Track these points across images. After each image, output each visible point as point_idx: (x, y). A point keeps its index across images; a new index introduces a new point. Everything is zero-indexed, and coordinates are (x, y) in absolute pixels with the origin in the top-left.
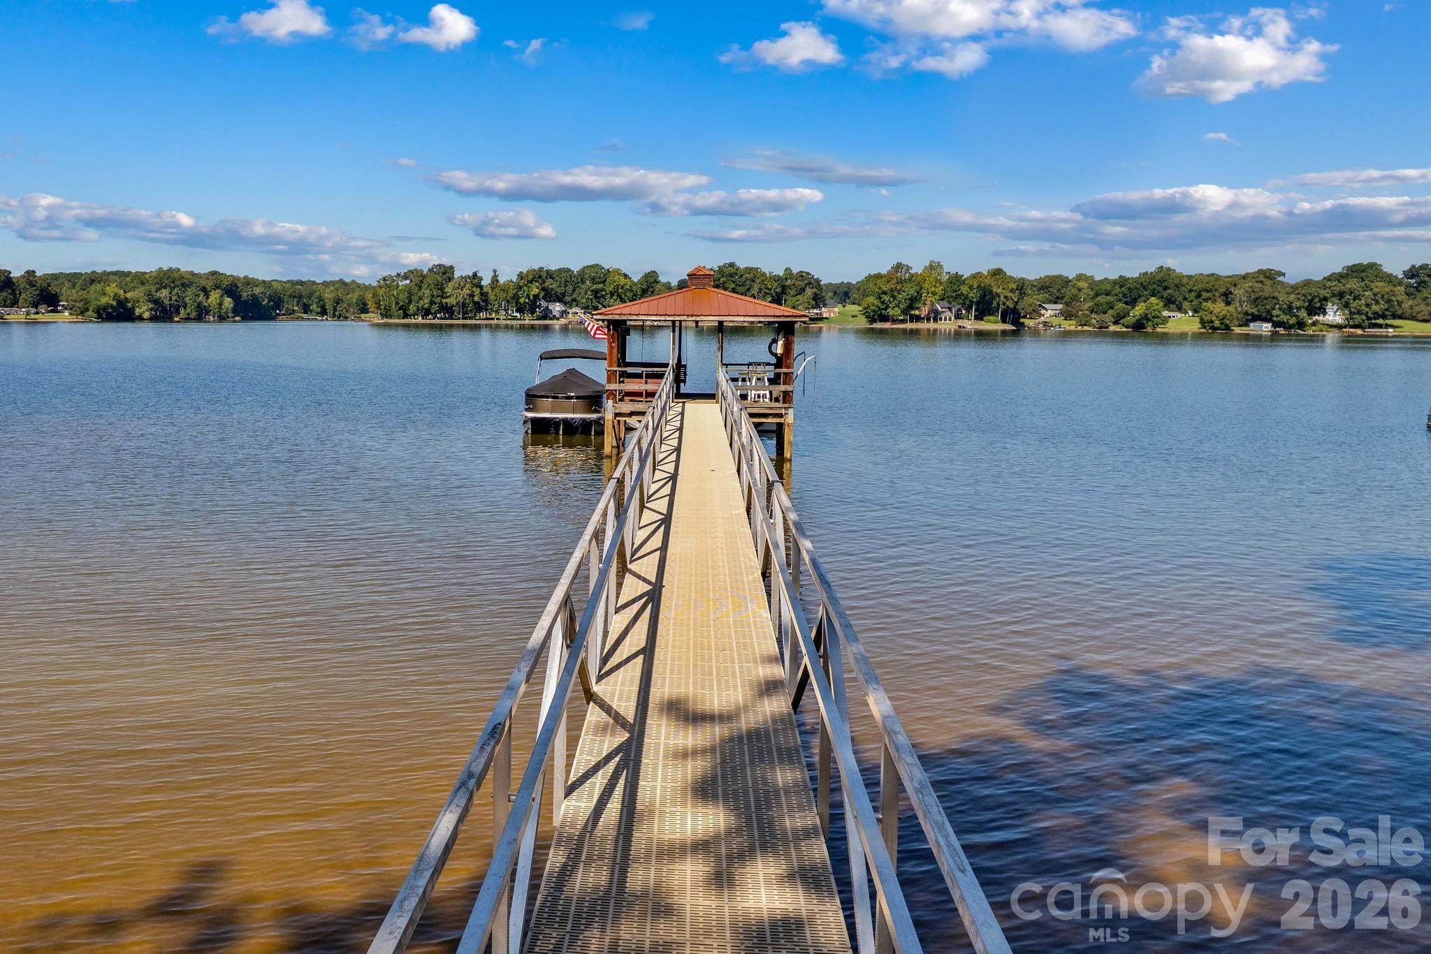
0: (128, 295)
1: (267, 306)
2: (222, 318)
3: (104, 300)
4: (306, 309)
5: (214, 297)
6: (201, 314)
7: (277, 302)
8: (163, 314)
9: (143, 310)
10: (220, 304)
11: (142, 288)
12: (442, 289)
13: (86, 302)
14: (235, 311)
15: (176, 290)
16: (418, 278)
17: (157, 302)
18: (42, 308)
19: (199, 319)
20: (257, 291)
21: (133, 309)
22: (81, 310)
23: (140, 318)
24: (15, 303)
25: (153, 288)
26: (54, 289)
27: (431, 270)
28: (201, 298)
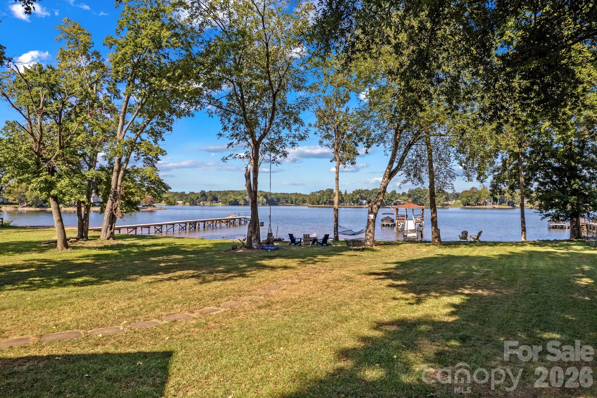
0: (237, 198)
1: (276, 201)
3: (231, 199)
4: (287, 202)
5: (261, 198)
7: (278, 200)
8: (247, 203)
9: (242, 202)
11: (241, 196)
12: (330, 196)
13: (226, 200)
14: (267, 203)
16: (322, 193)
17: (245, 200)
18: (214, 202)
20: (273, 196)
21: (239, 202)
22: (225, 202)
23: (241, 205)
24: (206, 200)
25: (244, 196)
26: (217, 196)
27: (326, 190)
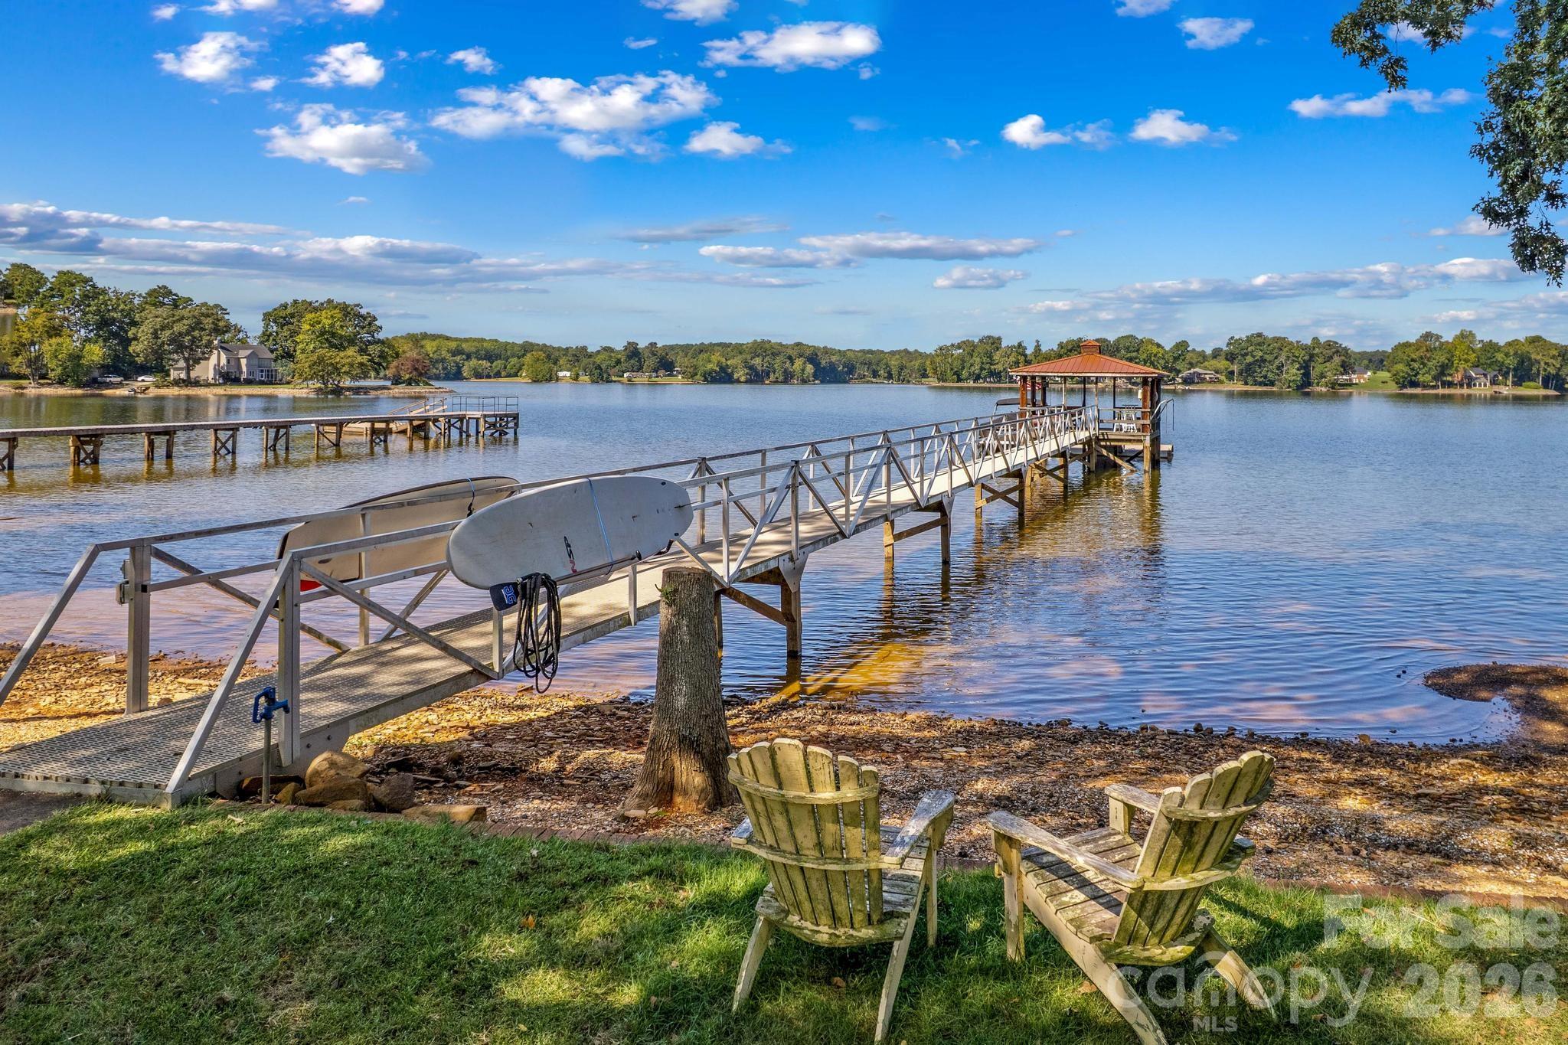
0: (729, 362)
1: (842, 372)
2: (804, 382)
3: (710, 366)
4: (875, 374)
5: (798, 364)
6: (787, 378)
7: (851, 369)
8: (757, 377)
9: (741, 374)
10: (803, 370)
11: (740, 357)
12: (991, 357)
13: (695, 367)
14: (815, 377)
15: (767, 359)
16: (970, 348)
17: (752, 368)
18: (661, 373)
19: (786, 381)
20: (834, 359)
21: (733, 373)
22: (691, 375)
23: (738, 381)
24: (640, 369)
25: (749, 357)
26: (671, 357)
27: (981, 341)
28: (788, 365)
